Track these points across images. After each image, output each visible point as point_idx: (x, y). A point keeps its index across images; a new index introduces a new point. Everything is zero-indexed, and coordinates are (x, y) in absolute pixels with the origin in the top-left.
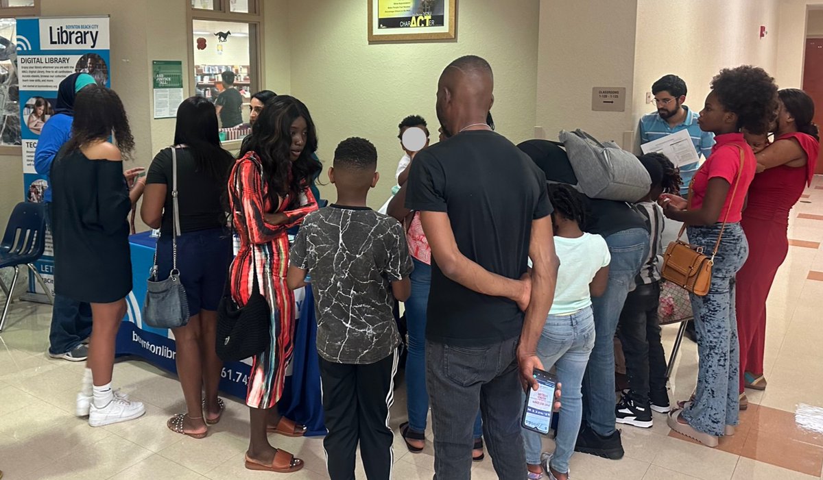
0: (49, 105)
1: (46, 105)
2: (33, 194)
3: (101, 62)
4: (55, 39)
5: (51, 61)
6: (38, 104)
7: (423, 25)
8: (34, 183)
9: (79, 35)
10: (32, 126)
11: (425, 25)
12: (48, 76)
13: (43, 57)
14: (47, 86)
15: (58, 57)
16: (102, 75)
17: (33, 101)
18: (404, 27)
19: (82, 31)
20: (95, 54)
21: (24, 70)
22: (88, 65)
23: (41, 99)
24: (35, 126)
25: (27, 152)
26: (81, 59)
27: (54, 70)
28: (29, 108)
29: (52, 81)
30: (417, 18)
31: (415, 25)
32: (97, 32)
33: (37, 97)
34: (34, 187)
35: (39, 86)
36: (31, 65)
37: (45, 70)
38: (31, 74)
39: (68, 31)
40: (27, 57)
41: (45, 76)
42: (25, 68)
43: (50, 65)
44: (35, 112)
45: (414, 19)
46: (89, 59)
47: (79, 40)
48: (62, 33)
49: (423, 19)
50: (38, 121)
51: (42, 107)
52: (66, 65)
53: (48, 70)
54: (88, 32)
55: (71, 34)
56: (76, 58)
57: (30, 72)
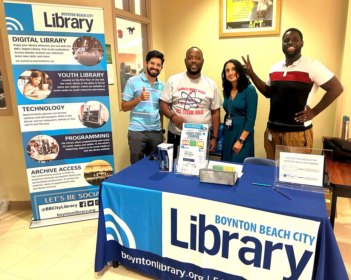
0: (47, 76)
1: (43, 76)
2: (32, 148)
3: (96, 43)
4: (50, 22)
5: (47, 40)
6: (34, 75)
7: (257, 26)
8: (34, 139)
9: (75, 21)
10: (27, 93)
11: (259, 26)
12: (45, 53)
13: (38, 38)
14: (44, 61)
15: (54, 38)
16: (98, 53)
17: (28, 73)
18: (244, 27)
19: (78, 18)
20: (91, 37)
21: (16, 47)
22: (85, 45)
23: (37, 72)
24: (32, 93)
25: (24, 115)
26: (77, 40)
27: (50, 48)
28: (24, 79)
29: (49, 57)
30: (253, 22)
31: (252, 26)
32: (92, 21)
33: (32, 70)
34: (34, 141)
35: (34, 61)
36: (24, 43)
37: (41, 48)
38: (24, 51)
39: (64, 17)
40: (20, 36)
41: (41, 53)
42: (17, 45)
43: (46, 44)
44: (31, 82)
45: (251, 23)
46: (86, 41)
47: (75, 25)
48: (57, 18)
49: (257, 23)
50: (35, 89)
51: (40, 78)
52: (63, 44)
53: (44, 48)
54: (83, 20)
55: (67, 20)
56: (73, 39)
57: (23, 49)
